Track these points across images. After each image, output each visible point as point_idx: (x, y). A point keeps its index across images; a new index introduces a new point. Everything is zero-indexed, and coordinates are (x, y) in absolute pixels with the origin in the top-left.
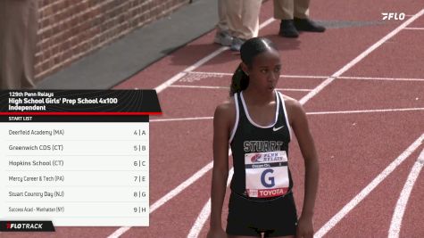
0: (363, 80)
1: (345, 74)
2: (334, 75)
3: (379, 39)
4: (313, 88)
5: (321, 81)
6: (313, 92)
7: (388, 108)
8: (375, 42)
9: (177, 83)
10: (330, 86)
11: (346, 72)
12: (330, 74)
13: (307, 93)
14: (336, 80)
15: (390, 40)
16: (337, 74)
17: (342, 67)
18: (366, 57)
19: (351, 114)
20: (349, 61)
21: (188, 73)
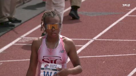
0: (108, 41)
1: (99, 38)
2: (94, 39)
3: (115, 21)
4: (84, 45)
5: (87, 41)
6: (84, 47)
7: (120, 54)
8: (113, 23)
9: (17, 43)
10: (91, 44)
11: (99, 37)
12: (92, 38)
13: (81, 47)
14: (95, 41)
15: (121, 21)
16: (95, 38)
17: (98, 35)
18: (109, 30)
19: (102, 57)
20: (101, 32)
21: (22, 38)
